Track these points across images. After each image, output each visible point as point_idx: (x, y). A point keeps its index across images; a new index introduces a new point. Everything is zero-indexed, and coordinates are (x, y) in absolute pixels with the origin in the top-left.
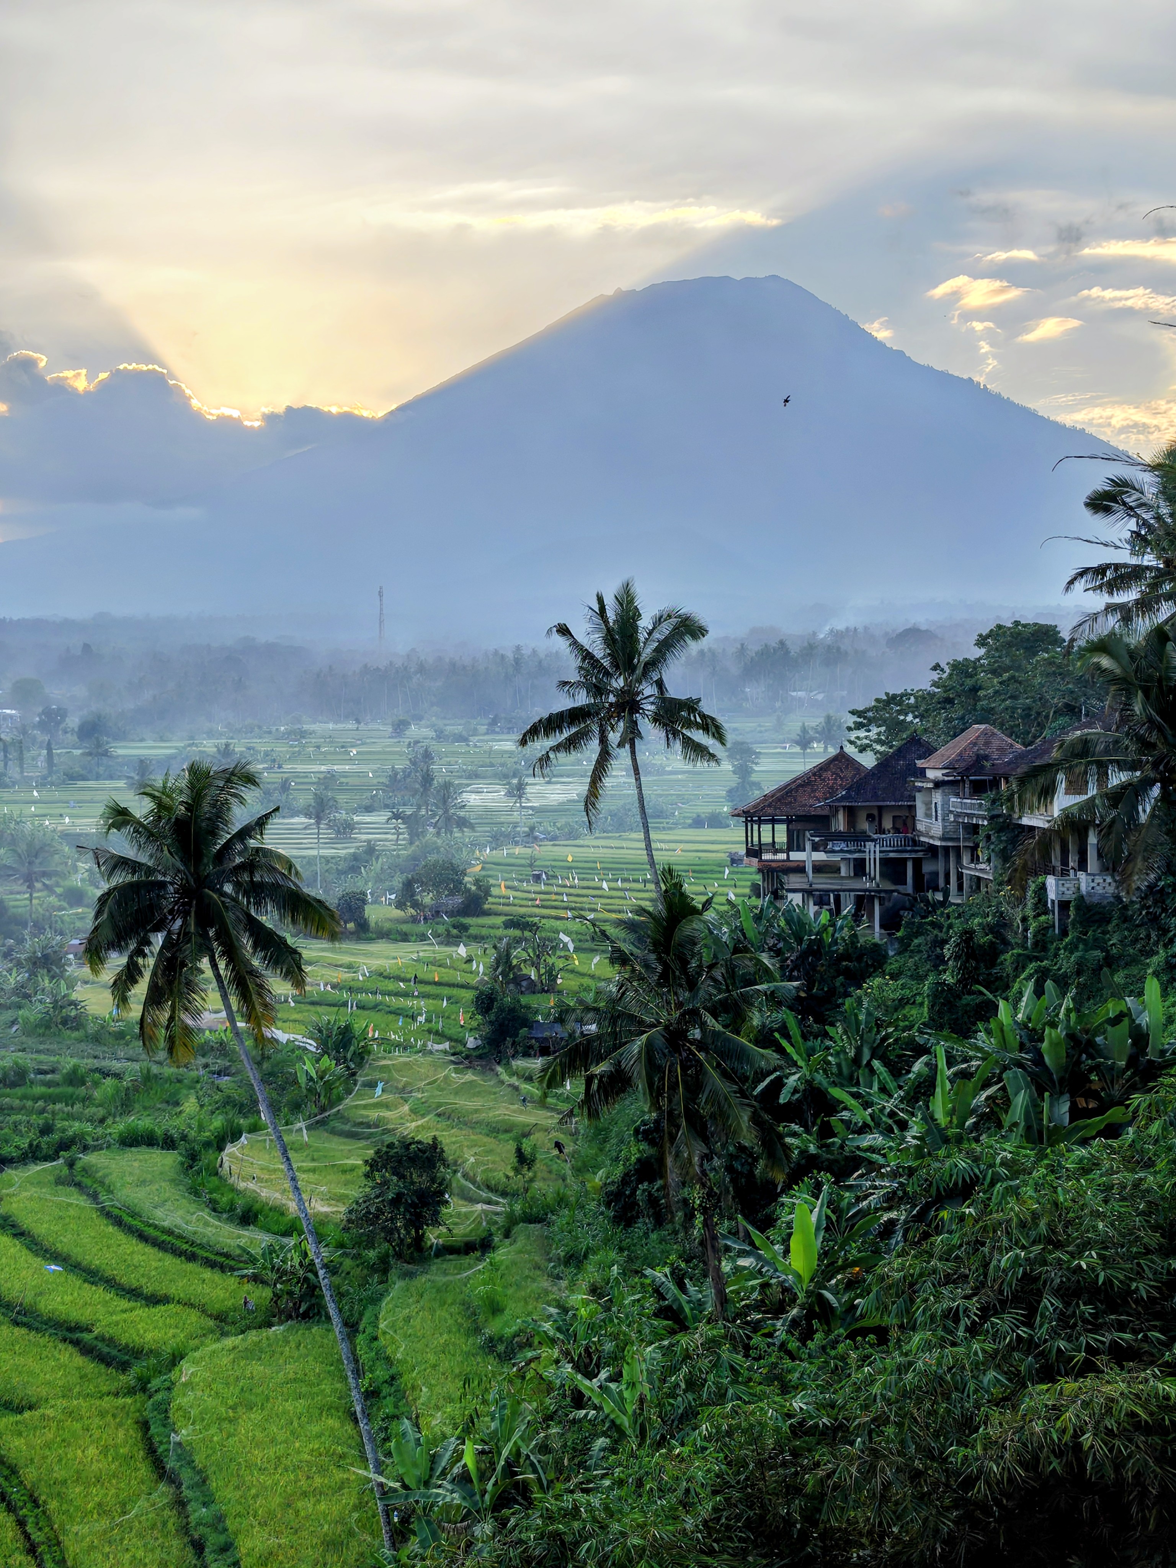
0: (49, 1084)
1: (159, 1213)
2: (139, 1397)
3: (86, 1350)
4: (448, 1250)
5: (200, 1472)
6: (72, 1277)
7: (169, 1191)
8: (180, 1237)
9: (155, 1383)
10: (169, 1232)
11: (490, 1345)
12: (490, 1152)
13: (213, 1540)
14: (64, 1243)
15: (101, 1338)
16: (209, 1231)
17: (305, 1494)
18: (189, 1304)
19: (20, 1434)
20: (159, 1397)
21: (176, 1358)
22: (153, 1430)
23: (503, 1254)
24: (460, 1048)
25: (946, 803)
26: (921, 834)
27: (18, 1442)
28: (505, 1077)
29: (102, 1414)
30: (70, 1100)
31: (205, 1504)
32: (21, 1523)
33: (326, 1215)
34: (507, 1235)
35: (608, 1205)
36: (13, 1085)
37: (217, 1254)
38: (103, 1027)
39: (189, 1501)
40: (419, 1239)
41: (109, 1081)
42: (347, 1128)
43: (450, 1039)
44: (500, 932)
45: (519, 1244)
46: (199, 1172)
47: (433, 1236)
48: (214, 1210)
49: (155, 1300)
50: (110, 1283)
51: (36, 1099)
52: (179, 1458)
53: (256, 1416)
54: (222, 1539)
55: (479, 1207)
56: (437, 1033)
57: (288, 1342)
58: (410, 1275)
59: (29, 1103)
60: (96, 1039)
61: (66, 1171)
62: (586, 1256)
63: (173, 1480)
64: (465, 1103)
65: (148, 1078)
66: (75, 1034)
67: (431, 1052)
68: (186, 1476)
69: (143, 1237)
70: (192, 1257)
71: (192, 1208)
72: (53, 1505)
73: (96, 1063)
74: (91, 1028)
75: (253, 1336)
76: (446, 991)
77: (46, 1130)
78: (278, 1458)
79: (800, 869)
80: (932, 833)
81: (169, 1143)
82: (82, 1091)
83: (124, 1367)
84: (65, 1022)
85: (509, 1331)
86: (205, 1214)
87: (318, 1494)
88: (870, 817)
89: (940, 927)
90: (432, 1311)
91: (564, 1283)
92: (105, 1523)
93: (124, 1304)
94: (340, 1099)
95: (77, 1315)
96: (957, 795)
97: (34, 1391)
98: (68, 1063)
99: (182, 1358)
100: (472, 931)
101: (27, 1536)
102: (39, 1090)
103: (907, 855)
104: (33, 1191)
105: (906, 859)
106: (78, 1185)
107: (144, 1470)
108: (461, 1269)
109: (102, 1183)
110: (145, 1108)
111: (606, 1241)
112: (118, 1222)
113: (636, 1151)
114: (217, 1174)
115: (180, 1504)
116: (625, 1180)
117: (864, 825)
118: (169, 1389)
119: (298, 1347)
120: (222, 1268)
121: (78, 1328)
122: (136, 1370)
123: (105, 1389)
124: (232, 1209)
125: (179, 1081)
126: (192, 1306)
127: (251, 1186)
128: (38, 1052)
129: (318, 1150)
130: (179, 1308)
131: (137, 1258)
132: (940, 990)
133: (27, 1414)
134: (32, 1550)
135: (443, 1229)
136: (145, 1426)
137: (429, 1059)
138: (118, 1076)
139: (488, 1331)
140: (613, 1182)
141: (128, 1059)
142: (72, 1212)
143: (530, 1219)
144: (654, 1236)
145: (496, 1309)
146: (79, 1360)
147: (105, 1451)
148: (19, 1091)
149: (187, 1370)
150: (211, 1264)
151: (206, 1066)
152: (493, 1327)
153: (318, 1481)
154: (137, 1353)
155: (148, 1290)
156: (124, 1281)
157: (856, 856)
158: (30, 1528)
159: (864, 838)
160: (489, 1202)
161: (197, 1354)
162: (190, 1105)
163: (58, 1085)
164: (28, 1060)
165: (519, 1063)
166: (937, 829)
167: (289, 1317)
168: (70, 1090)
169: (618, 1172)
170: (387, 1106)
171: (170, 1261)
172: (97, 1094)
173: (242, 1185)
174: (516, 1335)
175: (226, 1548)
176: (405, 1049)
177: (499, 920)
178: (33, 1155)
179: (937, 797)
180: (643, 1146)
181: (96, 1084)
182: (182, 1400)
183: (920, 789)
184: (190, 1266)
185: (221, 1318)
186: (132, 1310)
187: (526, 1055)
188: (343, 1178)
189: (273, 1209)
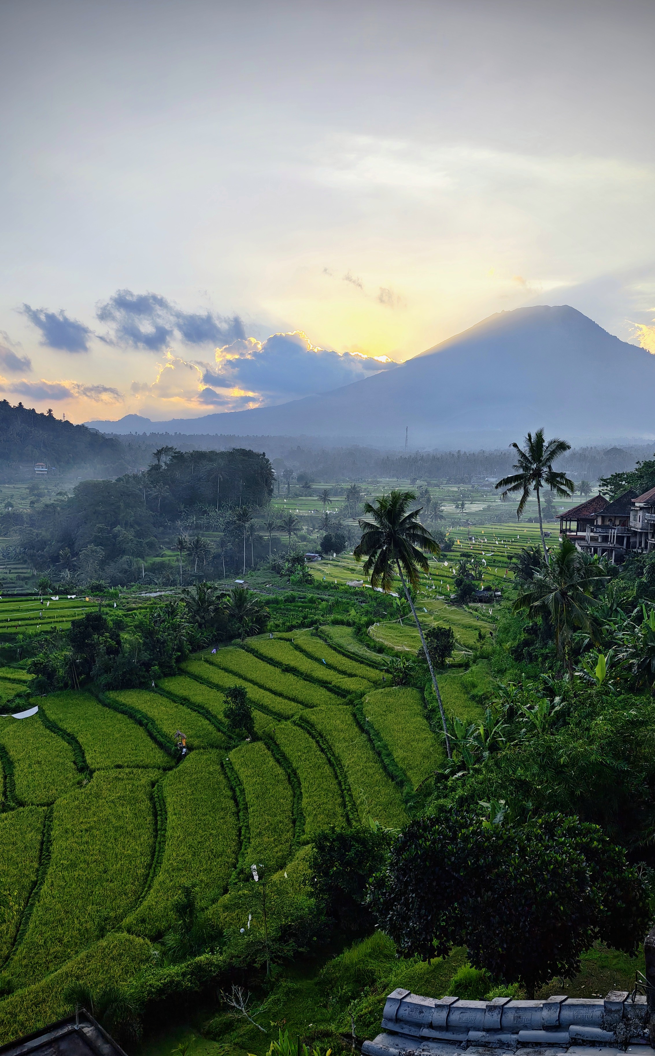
0: (303, 602)
1: (349, 647)
2: (351, 706)
3: (330, 690)
4: (452, 666)
5: (376, 731)
6: (322, 666)
7: (352, 640)
8: (357, 655)
9: (356, 702)
10: (353, 653)
11: (473, 698)
12: (465, 634)
13: (384, 752)
14: (318, 655)
15: (335, 686)
16: (367, 654)
17: (413, 741)
18: (363, 678)
19: (314, 714)
20: (358, 706)
21: (362, 695)
22: (357, 717)
23: (474, 668)
24: (448, 598)
25: (644, 516)
26: (632, 527)
27: (313, 717)
28: (467, 609)
29: (340, 710)
30: (311, 608)
31: (379, 741)
32: (317, 742)
33: (409, 651)
34: (474, 662)
35: (512, 654)
36: (291, 602)
37: (371, 662)
38: (320, 584)
39: (374, 740)
40: (443, 661)
41: (324, 603)
42: (411, 623)
43: (444, 595)
44: (459, 558)
45: (479, 665)
46: (362, 634)
47: (448, 661)
48: (368, 647)
49: (351, 675)
50: (335, 669)
51: (299, 607)
52: (369, 726)
53: (393, 715)
54: (387, 752)
55: (463, 652)
56: (439, 592)
57: (400, 692)
58: (442, 673)
59: (297, 608)
60: (318, 588)
61: (314, 631)
62: (505, 671)
63: (367, 733)
64: (453, 617)
65: (337, 602)
66: (310, 586)
67: (438, 599)
68: (372, 731)
69: (344, 655)
70: (362, 663)
71: (361, 646)
72: (329, 737)
73: (319, 596)
74: (316, 584)
75: (387, 689)
76: (440, 578)
77: (305, 618)
78: (403, 729)
79: (583, 538)
80: (637, 527)
81: (348, 624)
82: (314, 605)
83: (344, 696)
84: (307, 581)
85: (480, 694)
86: (365, 648)
87: (418, 741)
88: (610, 520)
89: (640, 561)
90: (450, 685)
91: (498, 679)
92: (347, 744)
93: (341, 676)
94: (407, 614)
95: (325, 678)
96: (649, 513)
97: (315, 702)
98: (309, 596)
99: (364, 694)
100: (448, 557)
101: (320, 746)
102: (300, 604)
103: (625, 535)
104: (304, 637)
105: (624, 536)
106: (320, 637)
107: (357, 729)
108: (459, 672)
109: (328, 636)
110: (337, 612)
111: (512, 666)
112: (335, 649)
113: (523, 636)
114: (367, 635)
115: (370, 740)
116: (518, 646)
117: (608, 523)
118: (362, 704)
119: (404, 694)
120: (373, 667)
121: (326, 682)
122: (349, 697)
123: (338, 703)
124: (375, 647)
125: (348, 604)
126: (365, 678)
127: (381, 640)
128: (298, 591)
129: (402, 630)
130: (360, 679)
131: (344, 662)
132: (641, 585)
133: (315, 708)
134: (322, 750)
135: (451, 659)
136: (354, 715)
137: (438, 601)
138: (327, 601)
139: (472, 693)
140: (514, 647)
141: (329, 596)
142: (319, 645)
143: (482, 657)
144: (530, 666)
145: (474, 686)
146: (328, 693)
147: (342, 722)
148: (293, 604)
149: (367, 698)
150: (369, 665)
151: (357, 599)
152: (474, 692)
153: (417, 737)
154: (348, 692)
155: (349, 672)
156: (340, 668)
157: (605, 534)
158: (321, 744)
159: (608, 527)
160: (466, 651)
161: (370, 693)
162: (353, 612)
163: (306, 603)
164: (295, 594)
165: (471, 605)
166: (639, 525)
167: (399, 684)
168: (310, 604)
169: (517, 643)
170: (425, 617)
171: (354, 663)
172: (320, 607)
173: (378, 640)
174: (483, 695)
175: (389, 755)
176: (428, 597)
177: (459, 554)
178: (302, 625)
179: (640, 513)
180: (526, 635)
181: (320, 603)
182: (366, 708)
183: (632, 510)
184: (362, 665)
185: (375, 683)
186: (344, 678)
187: (474, 602)
188: (412, 640)
189: (389, 648)
